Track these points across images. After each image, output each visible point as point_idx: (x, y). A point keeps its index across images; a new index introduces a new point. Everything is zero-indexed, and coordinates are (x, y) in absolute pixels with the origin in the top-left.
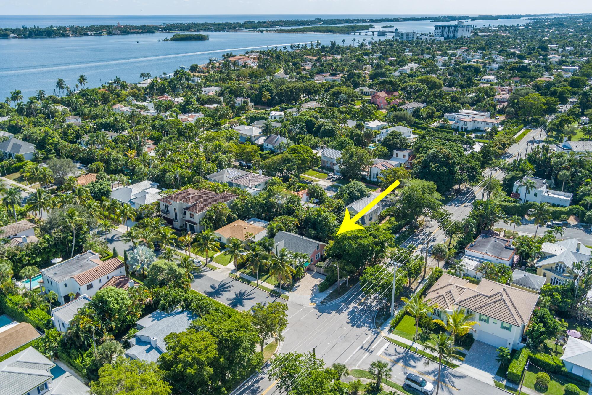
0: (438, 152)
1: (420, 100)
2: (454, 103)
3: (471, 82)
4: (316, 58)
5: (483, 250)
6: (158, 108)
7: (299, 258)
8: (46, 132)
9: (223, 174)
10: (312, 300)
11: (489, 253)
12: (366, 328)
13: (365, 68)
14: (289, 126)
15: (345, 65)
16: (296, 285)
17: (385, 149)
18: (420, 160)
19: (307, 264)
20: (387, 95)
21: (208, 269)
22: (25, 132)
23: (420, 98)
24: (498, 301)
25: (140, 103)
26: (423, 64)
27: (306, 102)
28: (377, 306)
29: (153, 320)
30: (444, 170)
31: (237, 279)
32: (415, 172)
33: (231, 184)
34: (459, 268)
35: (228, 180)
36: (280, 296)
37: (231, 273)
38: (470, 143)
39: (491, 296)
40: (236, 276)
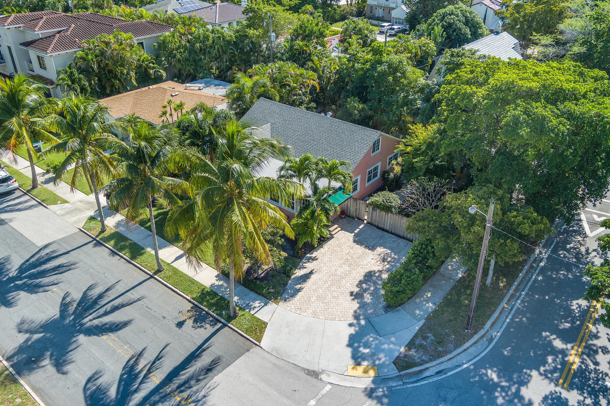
7: (314, 175)
9: (167, 4)
16: (299, 273)
19: (341, 197)
21: (33, 202)
31: (99, 240)
36: (230, 318)
37: (92, 218)
40: (103, 231)
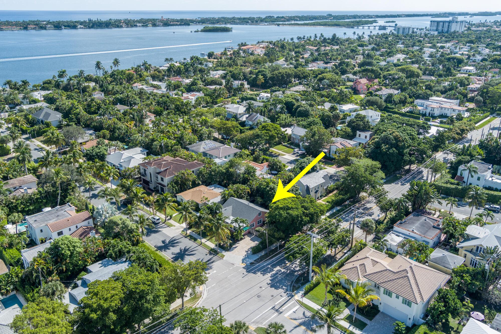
0: (391, 134)
1: (396, 87)
2: (427, 90)
3: (450, 72)
4: (316, 48)
5: (410, 228)
6: (169, 87)
8: (73, 104)
9: (200, 145)
10: (243, 261)
11: (415, 231)
12: (282, 290)
13: (357, 58)
14: (269, 106)
15: (339, 55)
16: (234, 246)
17: (349, 130)
18: (374, 141)
20: (368, 82)
21: (166, 226)
22: (58, 103)
23: (396, 85)
24: (402, 277)
25: (155, 83)
26: (411, 55)
27: (295, 86)
28: (299, 270)
29: (101, 266)
30: (394, 151)
31: (186, 237)
32: (368, 152)
33: (205, 154)
34: (382, 242)
35: (204, 150)
36: (217, 254)
37: (183, 231)
38: (425, 128)
39: (397, 272)
40: (186, 234)
